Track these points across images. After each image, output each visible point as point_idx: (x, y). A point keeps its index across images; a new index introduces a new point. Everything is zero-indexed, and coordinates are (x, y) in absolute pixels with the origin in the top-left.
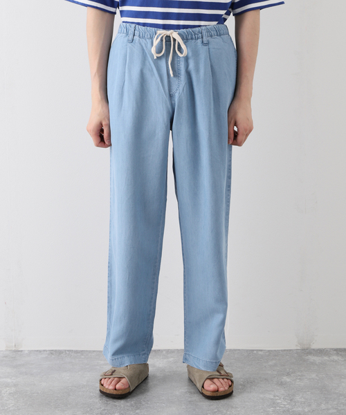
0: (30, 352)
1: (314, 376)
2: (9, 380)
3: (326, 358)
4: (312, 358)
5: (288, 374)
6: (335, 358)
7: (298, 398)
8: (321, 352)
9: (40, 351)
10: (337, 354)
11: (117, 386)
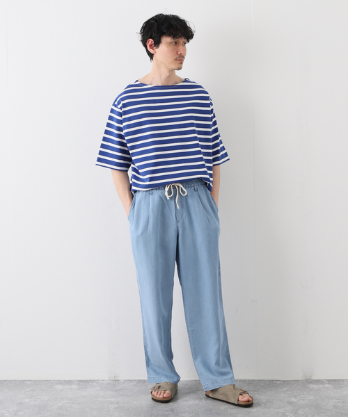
0: (125, 381)
1: (312, 398)
2: (113, 400)
3: (321, 386)
4: (312, 386)
5: (295, 397)
6: (328, 386)
7: (300, 412)
8: (318, 382)
9: (131, 381)
10: (329, 383)
11: (165, 396)
